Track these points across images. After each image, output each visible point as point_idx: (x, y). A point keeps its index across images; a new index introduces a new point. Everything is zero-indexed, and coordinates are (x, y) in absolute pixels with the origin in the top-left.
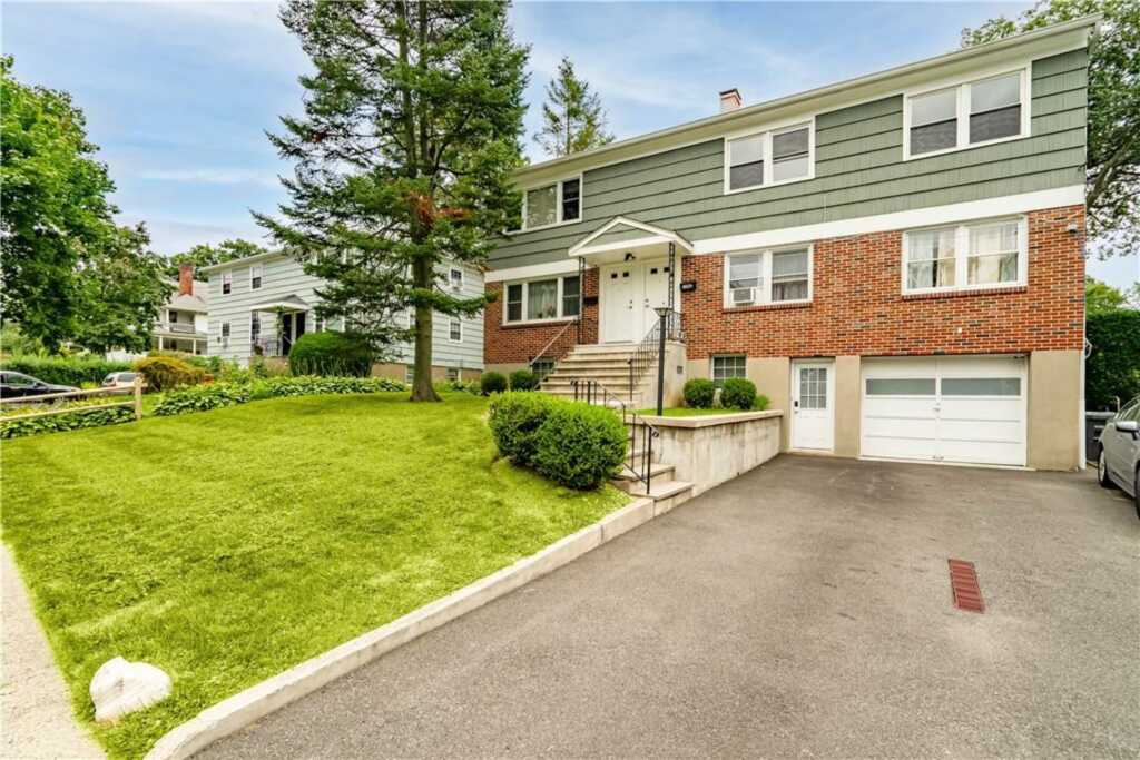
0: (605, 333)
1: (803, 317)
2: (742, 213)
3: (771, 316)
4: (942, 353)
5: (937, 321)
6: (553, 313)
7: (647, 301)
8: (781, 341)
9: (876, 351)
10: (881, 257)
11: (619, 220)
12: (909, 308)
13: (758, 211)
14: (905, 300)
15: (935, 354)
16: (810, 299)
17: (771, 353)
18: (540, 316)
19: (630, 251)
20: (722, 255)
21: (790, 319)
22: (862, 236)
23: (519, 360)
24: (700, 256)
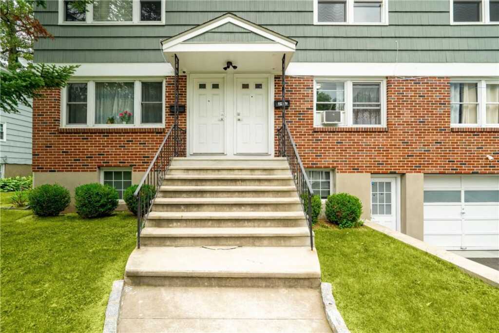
0: (193, 143)
1: (381, 140)
2: (330, 43)
3: (356, 137)
4: (477, 173)
5: (474, 148)
6: (129, 118)
7: (239, 115)
8: (364, 159)
9: (434, 171)
10: (436, 96)
11: (229, 19)
12: (456, 138)
13: (342, 44)
14: (453, 131)
15: (473, 173)
16: (383, 125)
17: (356, 169)
18: (112, 121)
19: (231, 59)
20: (311, 78)
21: (371, 140)
22: (424, 78)
23: (85, 168)
24: (292, 77)
